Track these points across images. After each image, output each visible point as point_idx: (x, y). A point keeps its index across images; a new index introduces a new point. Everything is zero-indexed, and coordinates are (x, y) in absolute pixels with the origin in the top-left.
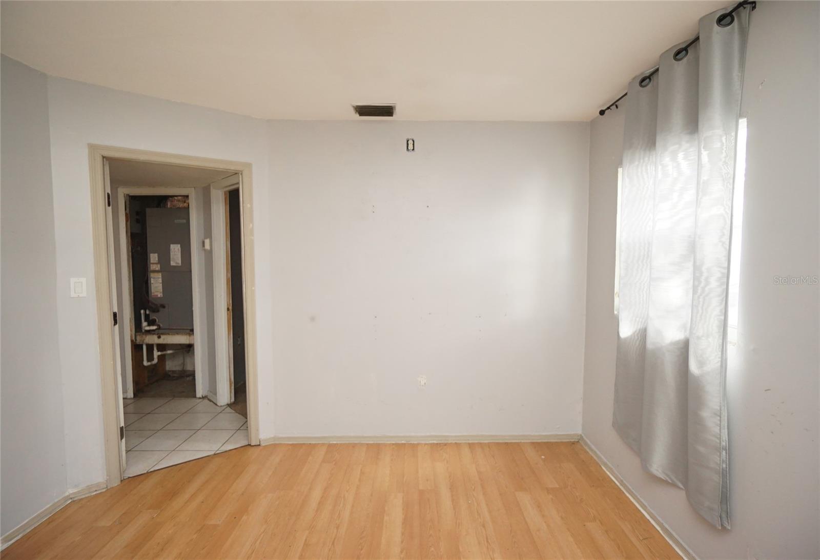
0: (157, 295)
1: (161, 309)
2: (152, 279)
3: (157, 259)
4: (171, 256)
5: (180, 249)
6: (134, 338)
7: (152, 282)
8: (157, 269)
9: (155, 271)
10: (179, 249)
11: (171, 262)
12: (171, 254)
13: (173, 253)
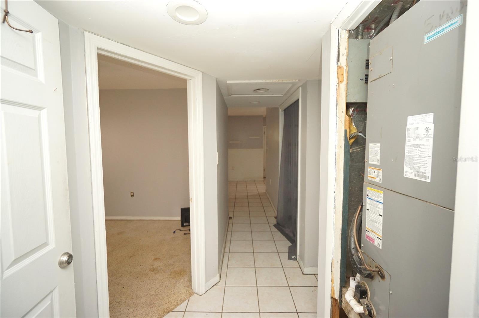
0: (373, 240)
1: (378, 279)
2: (368, 201)
3: (378, 157)
4: (407, 149)
5: (432, 126)
6: (337, 297)
7: (368, 207)
8: (377, 180)
9: (373, 184)
10: (427, 129)
11: (406, 169)
12: (407, 143)
13: (412, 142)
